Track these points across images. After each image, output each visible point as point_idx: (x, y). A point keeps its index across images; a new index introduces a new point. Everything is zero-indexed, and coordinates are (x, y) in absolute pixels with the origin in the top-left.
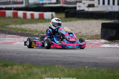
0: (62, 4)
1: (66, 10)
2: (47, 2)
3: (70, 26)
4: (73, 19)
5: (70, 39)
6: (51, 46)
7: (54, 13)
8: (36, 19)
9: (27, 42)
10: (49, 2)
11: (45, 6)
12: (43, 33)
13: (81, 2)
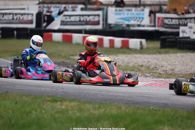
0: (158, 27)
1: (162, 37)
2: (136, 23)
3: (162, 61)
4: (171, 50)
7: (144, 41)
8: (117, 48)
10: (139, 23)
11: (132, 28)
13: (186, 25)
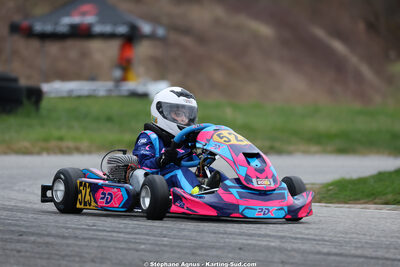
5: (254, 180)
6: (174, 208)
9: (55, 188)
12: (125, 152)
